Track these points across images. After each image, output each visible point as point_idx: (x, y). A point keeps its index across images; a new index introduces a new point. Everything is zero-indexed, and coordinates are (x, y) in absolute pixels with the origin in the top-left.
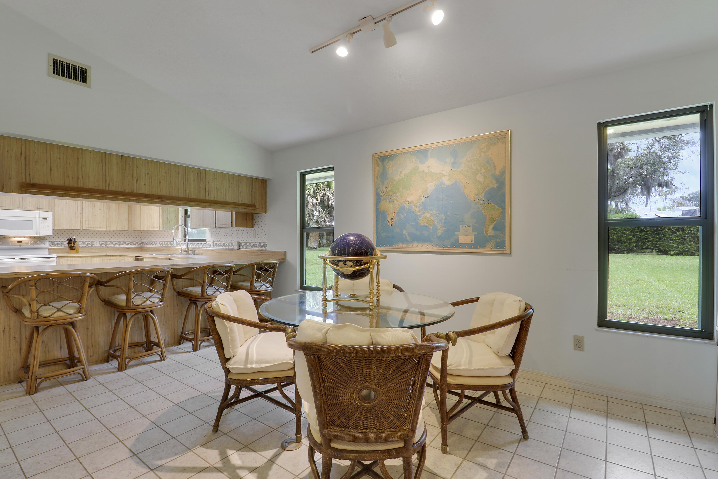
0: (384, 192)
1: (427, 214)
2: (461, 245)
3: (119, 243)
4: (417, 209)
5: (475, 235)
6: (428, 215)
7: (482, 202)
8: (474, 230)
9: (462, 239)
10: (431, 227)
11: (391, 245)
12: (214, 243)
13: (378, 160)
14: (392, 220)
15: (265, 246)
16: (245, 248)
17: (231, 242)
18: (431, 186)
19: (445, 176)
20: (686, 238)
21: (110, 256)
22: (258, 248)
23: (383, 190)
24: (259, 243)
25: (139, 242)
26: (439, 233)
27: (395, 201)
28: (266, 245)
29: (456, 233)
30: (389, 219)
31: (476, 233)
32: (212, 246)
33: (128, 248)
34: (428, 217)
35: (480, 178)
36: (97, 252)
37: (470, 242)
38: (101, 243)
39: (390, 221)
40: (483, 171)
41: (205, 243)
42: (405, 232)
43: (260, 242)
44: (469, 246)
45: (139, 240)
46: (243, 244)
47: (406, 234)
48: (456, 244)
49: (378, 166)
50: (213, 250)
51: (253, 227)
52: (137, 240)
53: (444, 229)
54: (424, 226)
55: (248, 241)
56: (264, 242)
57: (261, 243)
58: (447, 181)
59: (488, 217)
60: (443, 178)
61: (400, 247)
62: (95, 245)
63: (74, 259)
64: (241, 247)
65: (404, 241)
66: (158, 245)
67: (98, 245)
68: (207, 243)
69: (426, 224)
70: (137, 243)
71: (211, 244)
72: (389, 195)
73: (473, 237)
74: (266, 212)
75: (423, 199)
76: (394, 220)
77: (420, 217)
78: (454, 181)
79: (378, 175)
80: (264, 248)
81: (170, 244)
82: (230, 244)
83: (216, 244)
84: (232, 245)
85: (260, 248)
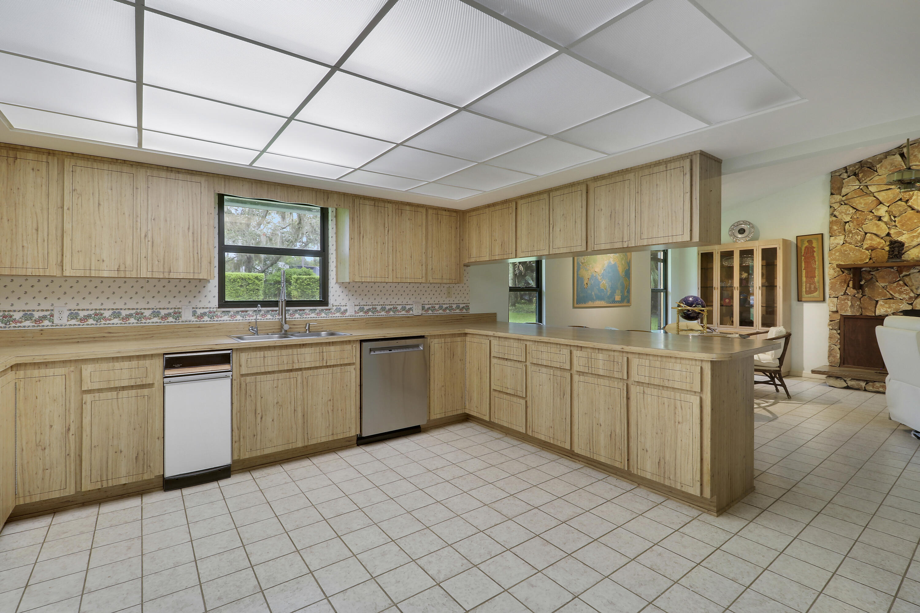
0: (583, 262)
2: (616, 301)
4: (600, 279)
7: (624, 276)
8: (621, 293)
9: (617, 298)
10: (605, 290)
11: (585, 302)
12: (357, 308)
15: (467, 308)
16: (430, 312)
17: (400, 305)
18: (606, 263)
22: (454, 311)
24: (455, 305)
26: (608, 294)
27: (589, 270)
28: (468, 306)
29: (615, 295)
30: (585, 282)
32: (348, 313)
34: (604, 283)
35: (623, 262)
37: (619, 300)
40: (624, 259)
41: (329, 307)
42: (593, 293)
43: (458, 304)
46: (427, 307)
47: (594, 294)
48: (614, 302)
50: (355, 319)
53: (610, 292)
54: (602, 289)
55: (436, 302)
56: (465, 304)
57: (460, 305)
58: (612, 262)
59: (625, 285)
60: (611, 259)
61: (590, 304)
64: (423, 312)
65: (592, 300)
68: (332, 308)
71: (346, 310)
72: (586, 265)
73: (620, 297)
75: (602, 271)
76: (588, 284)
77: (601, 284)
78: (615, 262)
80: (464, 311)
81: (156, 314)
82: (399, 308)
83: (361, 309)
84: (404, 309)
85: (458, 311)
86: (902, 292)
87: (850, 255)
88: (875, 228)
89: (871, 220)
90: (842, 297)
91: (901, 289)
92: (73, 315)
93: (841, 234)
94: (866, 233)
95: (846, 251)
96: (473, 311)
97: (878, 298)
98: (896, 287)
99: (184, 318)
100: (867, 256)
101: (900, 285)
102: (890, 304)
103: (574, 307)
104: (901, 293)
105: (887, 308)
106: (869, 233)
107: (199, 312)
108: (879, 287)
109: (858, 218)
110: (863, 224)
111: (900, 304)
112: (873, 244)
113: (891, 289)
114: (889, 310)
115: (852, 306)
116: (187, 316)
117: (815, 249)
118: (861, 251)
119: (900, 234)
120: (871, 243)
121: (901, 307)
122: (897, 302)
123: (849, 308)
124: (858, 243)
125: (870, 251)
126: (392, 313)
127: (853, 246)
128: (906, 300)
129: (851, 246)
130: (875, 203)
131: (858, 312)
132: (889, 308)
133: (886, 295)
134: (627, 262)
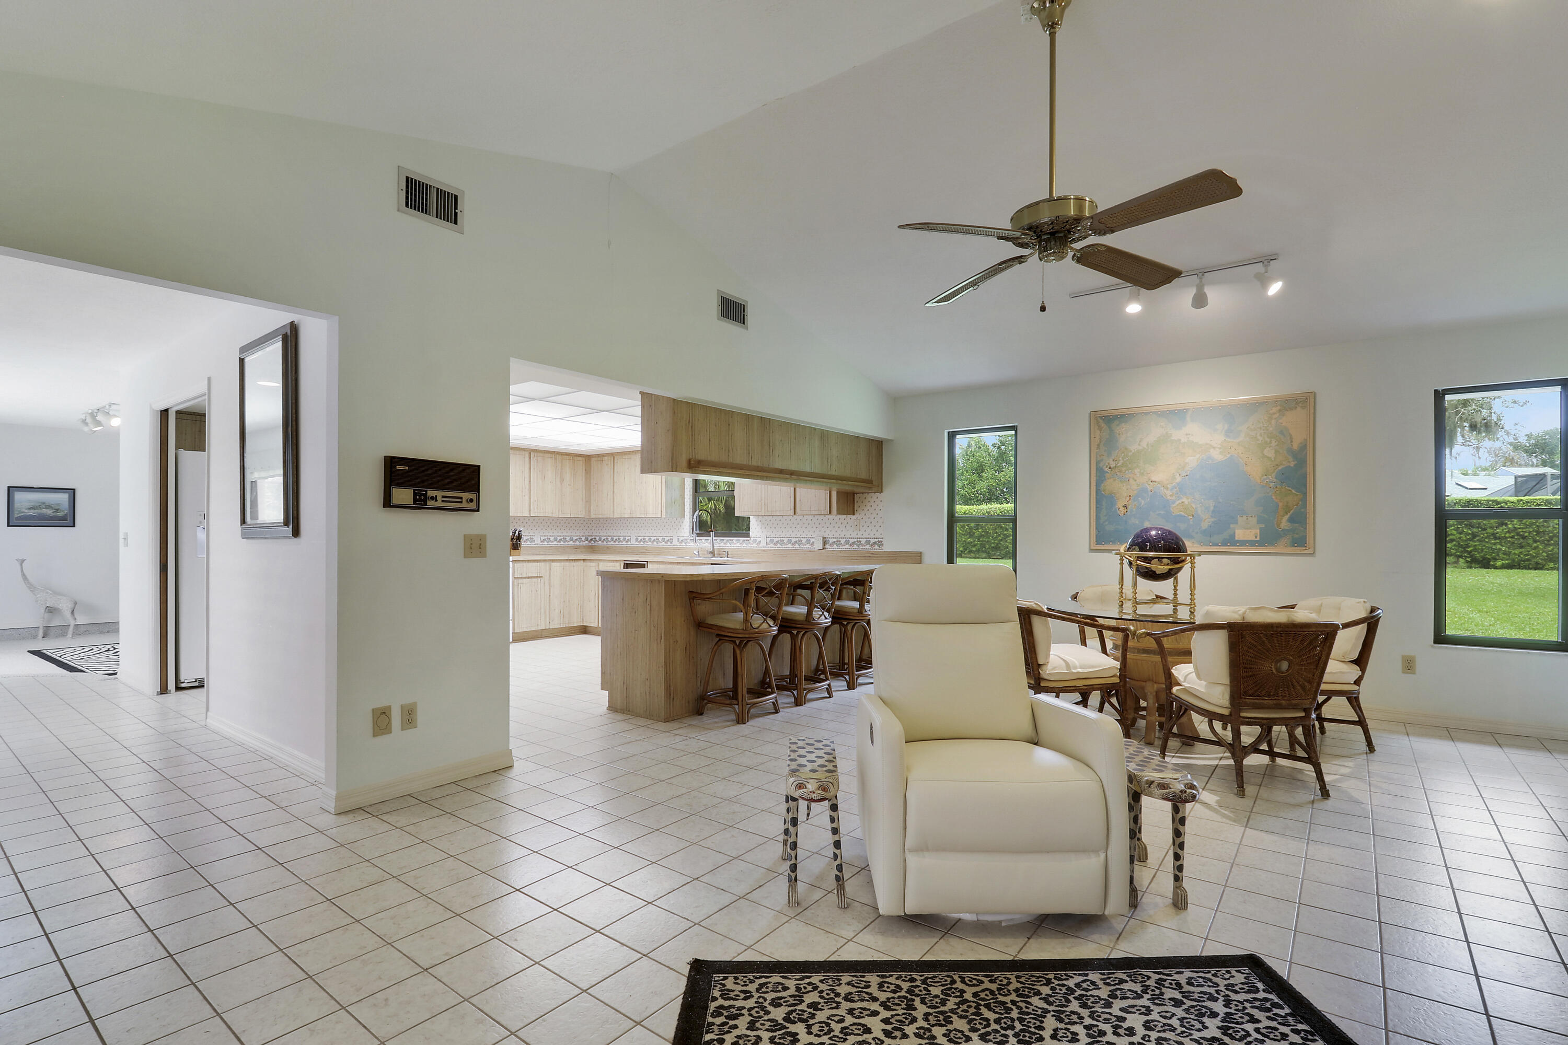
0: (1112, 466)
1: (1185, 500)
2: (1238, 541)
3: (565, 540)
4: (1169, 493)
5: (1261, 529)
6: (1186, 501)
7: (1272, 485)
8: (1259, 522)
9: (1240, 534)
10: (1191, 517)
12: (768, 540)
13: (1101, 421)
14: (1125, 506)
15: (880, 543)
16: (835, 546)
17: (805, 538)
18: (1192, 460)
19: (1214, 448)
20: (1527, 534)
21: (572, 560)
22: (864, 547)
23: (1109, 464)
24: (865, 540)
25: (590, 538)
26: (1205, 525)
27: (1131, 480)
28: (882, 542)
29: (1232, 526)
30: (1120, 504)
31: (1263, 526)
32: (763, 544)
33: (576, 548)
34: (1186, 503)
35: (1269, 452)
36: (538, 553)
37: (1254, 538)
38: (543, 538)
39: (1122, 509)
40: (1274, 443)
41: (748, 539)
43: (868, 538)
44: (1252, 543)
45: (589, 534)
46: (831, 541)
48: (1231, 541)
49: (1100, 429)
50: (765, 550)
51: (854, 514)
52: (587, 534)
53: (1213, 520)
54: (1180, 515)
55: (843, 536)
56: (877, 538)
57: (871, 540)
58: (1217, 456)
59: (1280, 504)
60: (1212, 450)
62: (536, 542)
63: (530, 564)
64: (827, 546)
66: (633, 542)
67: (539, 542)
68: (752, 539)
69: (1182, 513)
70: (587, 539)
71: (760, 541)
72: (1120, 471)
73: (1258, 531)
74: (881, 492)
75: (1179, 479)
76: (1129, 507)
77: (1174, 502)
78: (1229, 456)
79: (1100, 442)
80: (876, 547)
81: (663, 540)
82: (804, 540)
83: (772, 541)
84: (808, 542)
85: (868, 547)
92: (637, 540)
96: (887, 548)
99: (673, 543)
103: (1092, 550)
107: (681, 539)
116: (675, 542)
126: (797, 546)
134: (1290, 451)
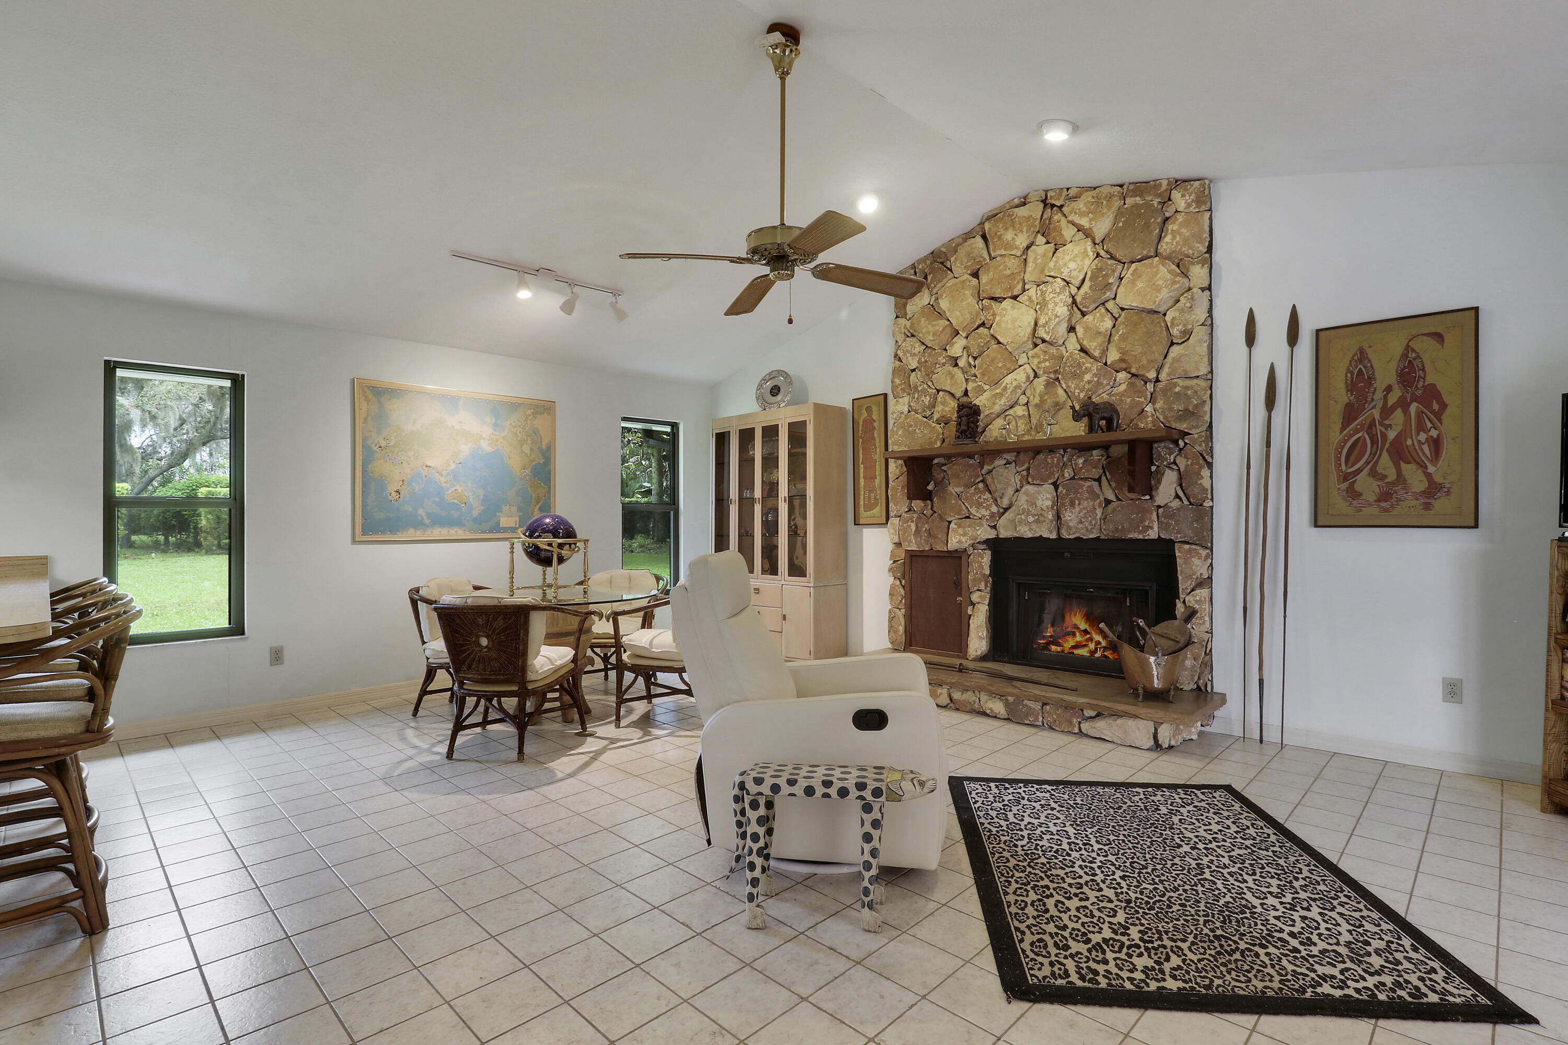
0: (382, 445)
1: (458, 487)
2: (502, 528)
4: (443, 479)
5: (520, 517)
6: (460, 489)
7: (528, 477)
8: (519, 510)
9: (505, 522)
10: (464, 505)
11: (393, 531)
13: (368, 391)
14: (398, 492)
18: (465, 449)
19: (484, 439)
23: (379, 442)
26: (475, 513)
27: (404, 463)
29: (498, 514)
30: (392, 489)
31: (521, 514)
34: (459, 490)
35: (526, 449)
37: (514, 526)
39: (394, 494)
40: (529, 442)
42: (421, 511)
44: (512, 530)
47: (423, 514)
48: (497, 528)
49: (368, 400)
53: (482, 508)
54: (453, 502)
58: (486, 446)
59: (534, 495)
60: (482, 441)
61: (411, 534)
65: (418, 524)
69: (455, 501)
72: (392, 452)
73: (518, 519)
75: (453, 466)
76: (402, 493)
77: (448, 490)
78: (496, 448)
79: (368, 415)
86: (981, 504)
87: (916, 433)
88: (949, 381)
89: (944, 365)
90: (906, 515)
91: (980, 497)
93: (905, 395)
94: (938, 391)
95: (911, 426)
97: (951, 516)
98: (974, 494)
100: (938, 436)
101: (980, 492)
102: (964, 528)
103: (354, 541)
104: (979, 505)
105: (961, 535)
106: (943, 391)
108: (952, 493)
109: (926, 361)
110: (934, 373)
111: (978, 528)
112: (946, 411)
113: (967, 499)
114: (963, 539)
115: (918, 531)
117: (875, 424)
118: (930, 426)
119: (980, 390)
120: (943, 410)
121: (979, 532)
122: (974, 523)
123: (912, 537)
124: (926, 412)
125: (943, 424)
127: (919, 416)
128: (987, 519)
129: (917, 415)
130: (948, 331)
131: (927, 544)
132: (965, 535)
133: (961, 510)
134: (540, 449)
